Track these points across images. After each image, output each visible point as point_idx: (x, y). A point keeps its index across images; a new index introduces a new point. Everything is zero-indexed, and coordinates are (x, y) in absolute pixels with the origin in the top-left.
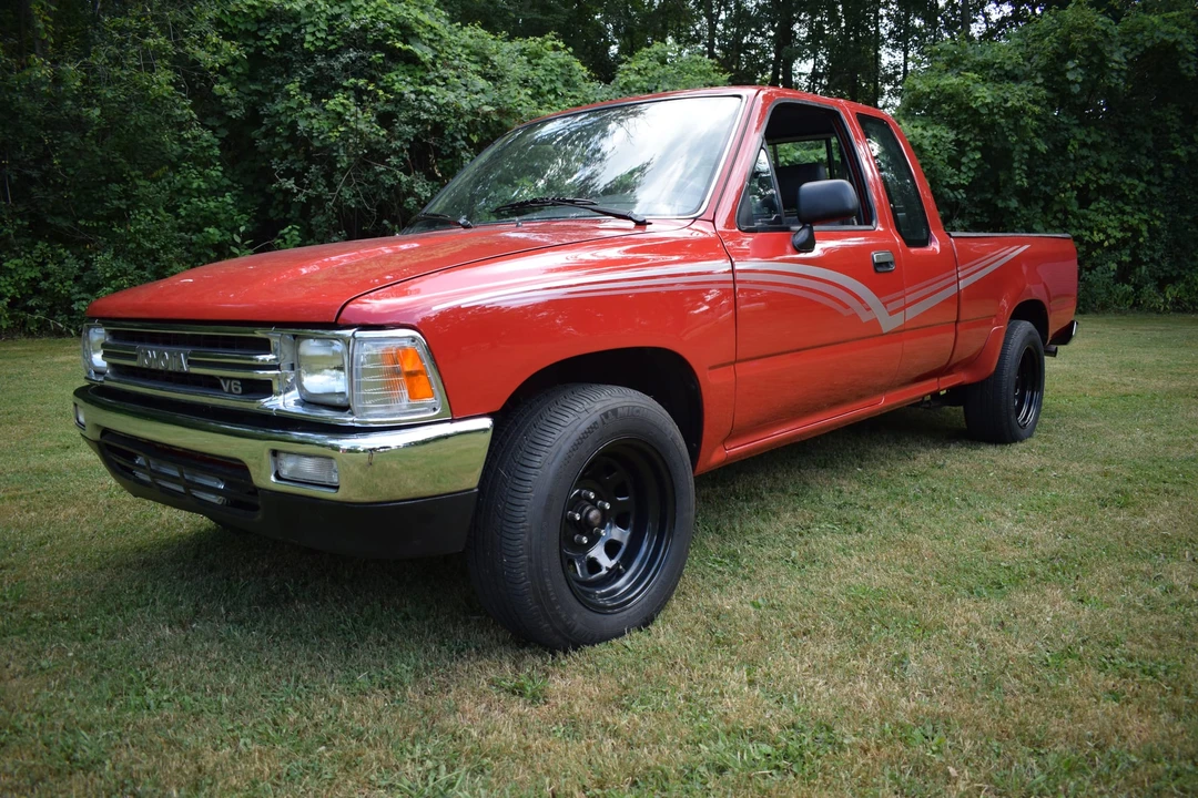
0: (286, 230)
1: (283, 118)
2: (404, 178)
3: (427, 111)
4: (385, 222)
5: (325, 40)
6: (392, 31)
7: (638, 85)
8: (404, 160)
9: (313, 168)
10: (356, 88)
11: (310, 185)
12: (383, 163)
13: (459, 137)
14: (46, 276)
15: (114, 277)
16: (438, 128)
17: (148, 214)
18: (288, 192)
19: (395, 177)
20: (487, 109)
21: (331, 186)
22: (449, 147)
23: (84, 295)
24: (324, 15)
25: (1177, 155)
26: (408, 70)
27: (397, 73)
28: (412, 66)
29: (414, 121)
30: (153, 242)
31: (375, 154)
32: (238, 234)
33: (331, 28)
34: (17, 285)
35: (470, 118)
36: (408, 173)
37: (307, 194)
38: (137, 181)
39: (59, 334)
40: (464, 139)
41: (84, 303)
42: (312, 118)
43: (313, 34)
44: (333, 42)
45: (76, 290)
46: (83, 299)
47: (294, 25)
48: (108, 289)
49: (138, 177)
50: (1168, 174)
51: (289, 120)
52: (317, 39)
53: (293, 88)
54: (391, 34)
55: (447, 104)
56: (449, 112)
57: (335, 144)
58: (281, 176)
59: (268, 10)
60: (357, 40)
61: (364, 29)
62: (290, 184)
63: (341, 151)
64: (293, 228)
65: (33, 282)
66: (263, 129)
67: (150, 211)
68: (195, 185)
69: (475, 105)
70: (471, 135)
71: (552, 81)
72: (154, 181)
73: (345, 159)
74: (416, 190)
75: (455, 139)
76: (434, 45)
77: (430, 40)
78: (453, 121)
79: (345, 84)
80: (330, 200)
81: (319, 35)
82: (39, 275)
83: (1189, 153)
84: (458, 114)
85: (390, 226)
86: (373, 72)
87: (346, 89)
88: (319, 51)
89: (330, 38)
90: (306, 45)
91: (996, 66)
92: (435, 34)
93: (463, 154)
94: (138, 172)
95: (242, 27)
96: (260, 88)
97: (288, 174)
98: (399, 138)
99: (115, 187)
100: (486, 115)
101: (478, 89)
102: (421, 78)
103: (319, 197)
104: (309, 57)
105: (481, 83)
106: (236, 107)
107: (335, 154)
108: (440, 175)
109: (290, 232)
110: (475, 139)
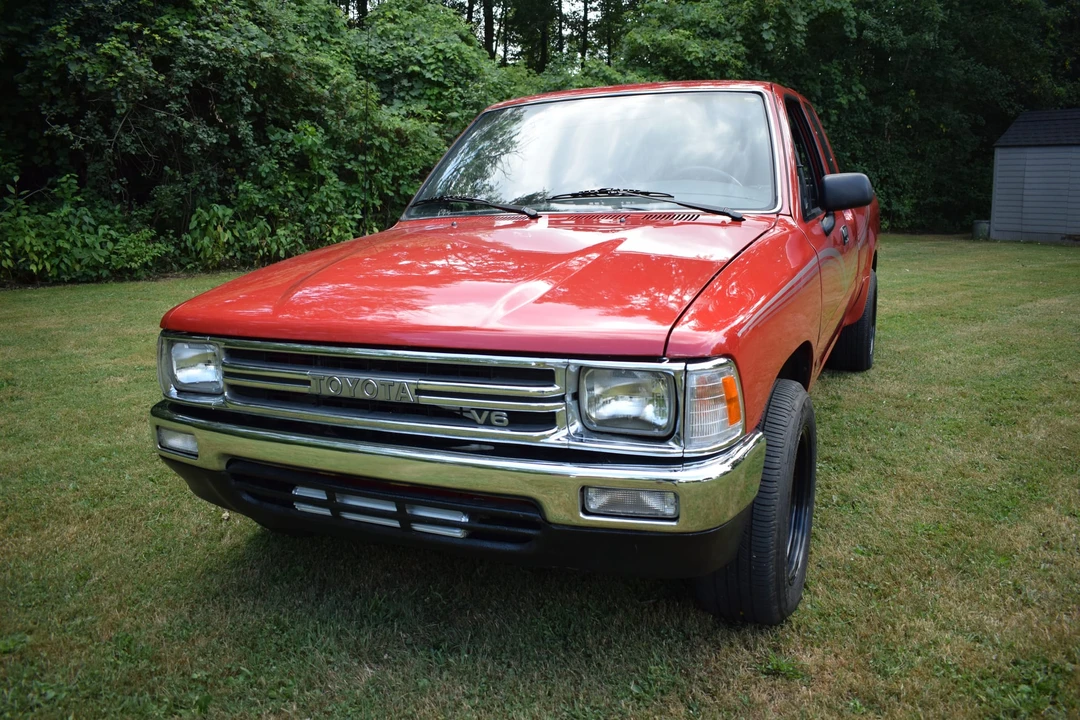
0: (64, 179)
1: (50, 62)
2: (186, 124)
3: (207, 57)
4: (167, 168)
7: (395, 32)
8: (184, 106)
9: (89, 115)
10: (128, 31)
11: (88, 132)
12: (163, 108)
13: (239, 83)
16: (218, 75)
18: (63, 139)
19: (176, 124)
20: (265, 55)
21: (109, 133)
22: (229, 93)
25: (840, 103)
26: (179, 14)
27: (168, 16)
28: (182, 11)
29: (192, 66)
31: (155, 99)
32: (13, 184)
35: (249, 64)
36: (188, 120)
37: (84, 141)
40: (243, 85)
42: (83, 62)
50: (834, 118)
51: (58, 64)
53: (60, 30)
55: (226, 49)
56: (228, 58)
57: (113, 89)
58: (54, 123)
62: (65, 130)
63: (120, 97)
64: (72, 177)
66: (26, 72)
69: (253, 51)
70: (250, 81)
71: (316, 27)
73: (124, 105)
74: (201, 137)
75: (234, 85)
78: (233, 66)
79: (117, 27)
80: (109, 147)
83: (849, 101)
84: (237, 59)
85: (171, 172)
86: (143, 15)
91: (702, 24)
93: (244, 99)
96: (19, 29)
97: (60, 120)
98: (177, 83)
100: (264, 61)
101: (253, 35)
102: (194, 22)
103: (97, 143)
105: (254, 29)
107: (113, 100)
108: (221, 121)
109: (68, 181)
110: (254, 85)
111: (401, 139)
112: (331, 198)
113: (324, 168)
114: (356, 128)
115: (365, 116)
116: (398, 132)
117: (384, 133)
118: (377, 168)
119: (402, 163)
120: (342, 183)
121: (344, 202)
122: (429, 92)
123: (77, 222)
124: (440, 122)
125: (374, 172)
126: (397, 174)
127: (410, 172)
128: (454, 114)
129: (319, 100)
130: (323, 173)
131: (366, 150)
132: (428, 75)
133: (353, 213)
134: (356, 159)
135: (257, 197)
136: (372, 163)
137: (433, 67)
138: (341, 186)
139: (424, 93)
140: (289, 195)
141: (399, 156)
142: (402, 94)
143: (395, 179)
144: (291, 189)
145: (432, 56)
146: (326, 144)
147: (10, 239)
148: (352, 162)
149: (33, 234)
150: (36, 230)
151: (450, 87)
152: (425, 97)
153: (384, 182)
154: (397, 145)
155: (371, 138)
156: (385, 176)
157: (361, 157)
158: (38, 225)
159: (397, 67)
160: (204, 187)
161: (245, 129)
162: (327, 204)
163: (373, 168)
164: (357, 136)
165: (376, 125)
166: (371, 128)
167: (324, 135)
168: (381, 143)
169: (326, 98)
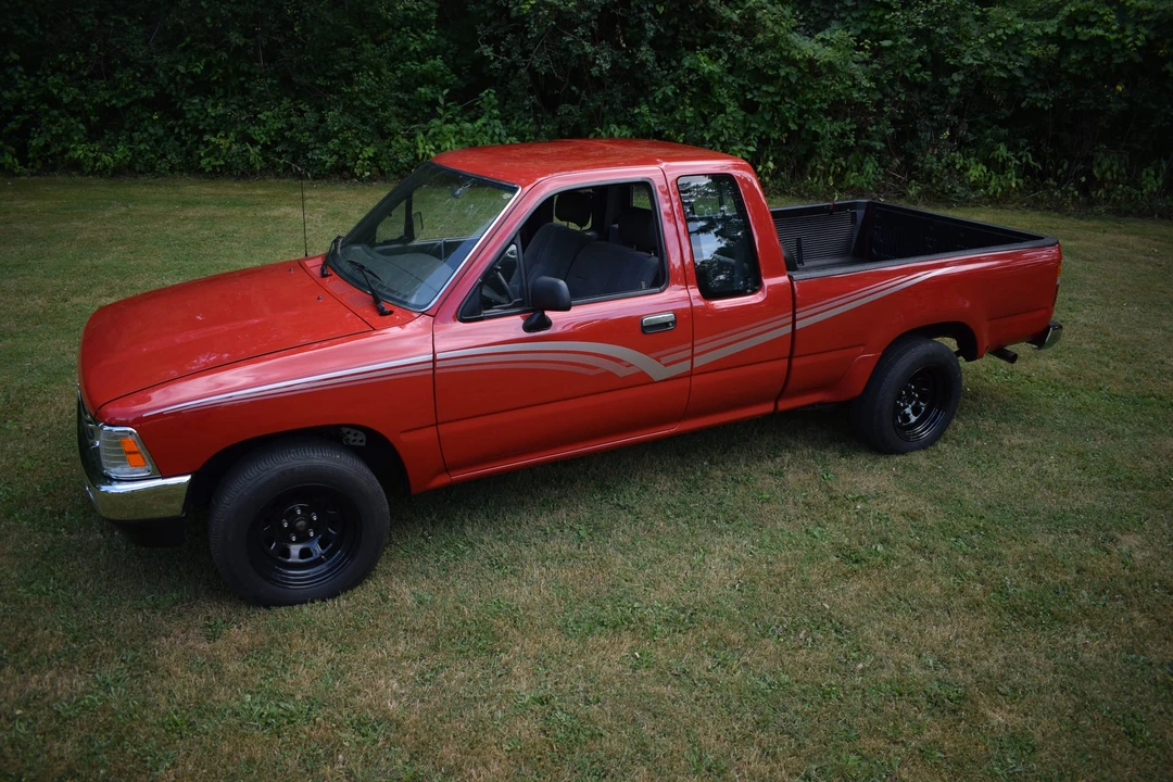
0: (485, 93)
2: (589, 49)
4: (574, 88)
8: (592, 30)
9: (509, 37)
11: (508, 53)
12: (572, 33)
13: (645, 9)
14: (291, 127)
15: (341, 130)
17: (370, 76)
18: (486, 58)
19: (581, 47)
21: (525, 54)
22: (636, 18)
23: (317, 145)
30: (373, 100)
31: (567, 23)
32: (443, 96)
34: (267, 134)
36: (593, 44)
37: (502, 61)
38: (364, 45)
39: (300, 176)
40: (649, 10)
41: (318, 152)
45: (311, 140)
46: (318, 148)
48: (336, 141)
49: (366, 41)
57: (527, 15)
58: (483, 43)
62: (488, 51)
63: (532, 22)
64: (490, 92)
65: (280, 131)
67: (371, 73)
68: (412, 48)
70: (657, 6)
72: (378, 44)
73: (535, 30)
74: (598, 62)
75: (641, 11)
80: (524, 67)
82: (284, 126)
85: (577, 92)
93: (648, 25)
94: (365, 36)
97: (488, 41)
98: (589, 8)
99: (345, 51)
103: (513, 63)
107: (527, 25)
108: (624, 45)
109: (489, 95)
110: (661, 10)
111: (812, 68)
112: (727, 128)
113: (723, 94)
114: (761, 57)
115: (774, 43)
116: (811, 62)
117: (793, 63)
118: (783, 99)
119: (809, 96)
120: (743, 113)
121: (742, 133)
122: (872, 14)
123: (490, 132)
125: (780, 103)
126: (804, 107)
127: (818, 105)
128: (886, 43)
129: (727, 24)
130: (722, 101)
131: (770, 80)
133: (747, 145)
134: (758, 89)
135: (653, 121)
136: (775, 94)
138: (740, 115)
139: (868, 15)
140: (688, 121)
141: (811, 88)
142: (843, 15)
143: (801, 113)
144: (689, 115)
146: (730, 71)
147: (436, 143)
148: (756, 93)
149: (453, 141)
150: (458, 136)
151: (895, 10)
152: (868, 19)
153: (787, 114)
154: (808, 76)
155: (776, 68)
156: (789, 108)
157: (764, 88)
158: (459, 133)
160: (607, 107)
161: (646, 53)
162: (722, 134)
163: (777, 99)
164: (761, 65)
165: (785, 54)
166: (778, 56)
167: (726, 62)
168: (788, 74)
169: (737, 23)
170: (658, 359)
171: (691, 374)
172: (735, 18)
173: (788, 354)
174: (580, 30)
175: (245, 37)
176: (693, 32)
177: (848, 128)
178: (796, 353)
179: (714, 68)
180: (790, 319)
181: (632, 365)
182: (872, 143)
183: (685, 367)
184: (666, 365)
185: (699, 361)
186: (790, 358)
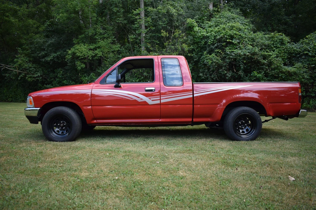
2: (225, 72)
3: (232, 56)
5: (213, 42)
6: (228, 37)
8: (227, 68)
9: (206, 71)
10: (217, 52)
11: (206, 75)
12: (222, 69)
13: (240, 62)
16: (235, 60)
18: (201, 76)
20: (247, 54)
22: (238, 64)
24: (213, 36)
26: (233, 46)
29: (229, 58)
31: (220, 66)
33: (215, 38)
35: (244, 56)
37: (204, 77)
40: (242, 62)
43: (211, 40)
44: (215, 42)
47: (208, 39)
51: (203, 60)
52: (211, 41)
54: (228, 38)
55: (238, 54)
56: (238, 56)
57: (210, 65)
59: (203, 36)
60: (219, 41)
61: (222, 37)
62: (201, 74)
69: (245, 53)
71: (276, 44)
73: (212, 68)
74: (227, 75)
75: (239, 62)
76: (240, 39)
77: (239, 38)
78: (239, 58)
80: (210, 78)
81: (212, 40)
84: (240, 56)
87: (215, 52)
88: (211, 44)
89: (214, 41)
90: (209, 43)
92: (241, 36)
93: (241, 65)
95: (198, 41)
98: (226, 63)
100: (248, 55)
101: (248, 49)
102: (234, 48)
103: (207, 77)
104: (209, 46)
105: (250, 47)
106: (196, 58)
108: (235, 71)
110: (245, 62)
111: (289, 74)
114: (273, 72)
115: (277, 68)
116: (288, 72)
117: (284, 73)
124: (307, 68)
128: (313, 66)
129: (264, 64)
131: (277, 78)
132: (310, 54)
137: (312, 51)
141: (289, 79)
145: (313, 48)
146: (265, 76)
154: (289, 76)
155: (278, 74)
157: (275, 80)
159: (302, 52)
161: (241, 73)
164: (274, 74)
165: (281, 70)
166: (278, 71)
167: (264, 74)
168: (282, 76)
169: (266, 64)
170: (150, 99)
171: (160, 104)
172: (265, 62)
173: (192, 103)
174: (224, 68)
175: (148, 74)
176: (255, 67)
177: (302, 90)
178: (195, 103)
179: (260, 75)
180: (192, 93)
181: (142, 99)
182: (311, 94)
183: (158, 102)
184: (152, 101)
185: (162, 101)
186: (193, 104)
